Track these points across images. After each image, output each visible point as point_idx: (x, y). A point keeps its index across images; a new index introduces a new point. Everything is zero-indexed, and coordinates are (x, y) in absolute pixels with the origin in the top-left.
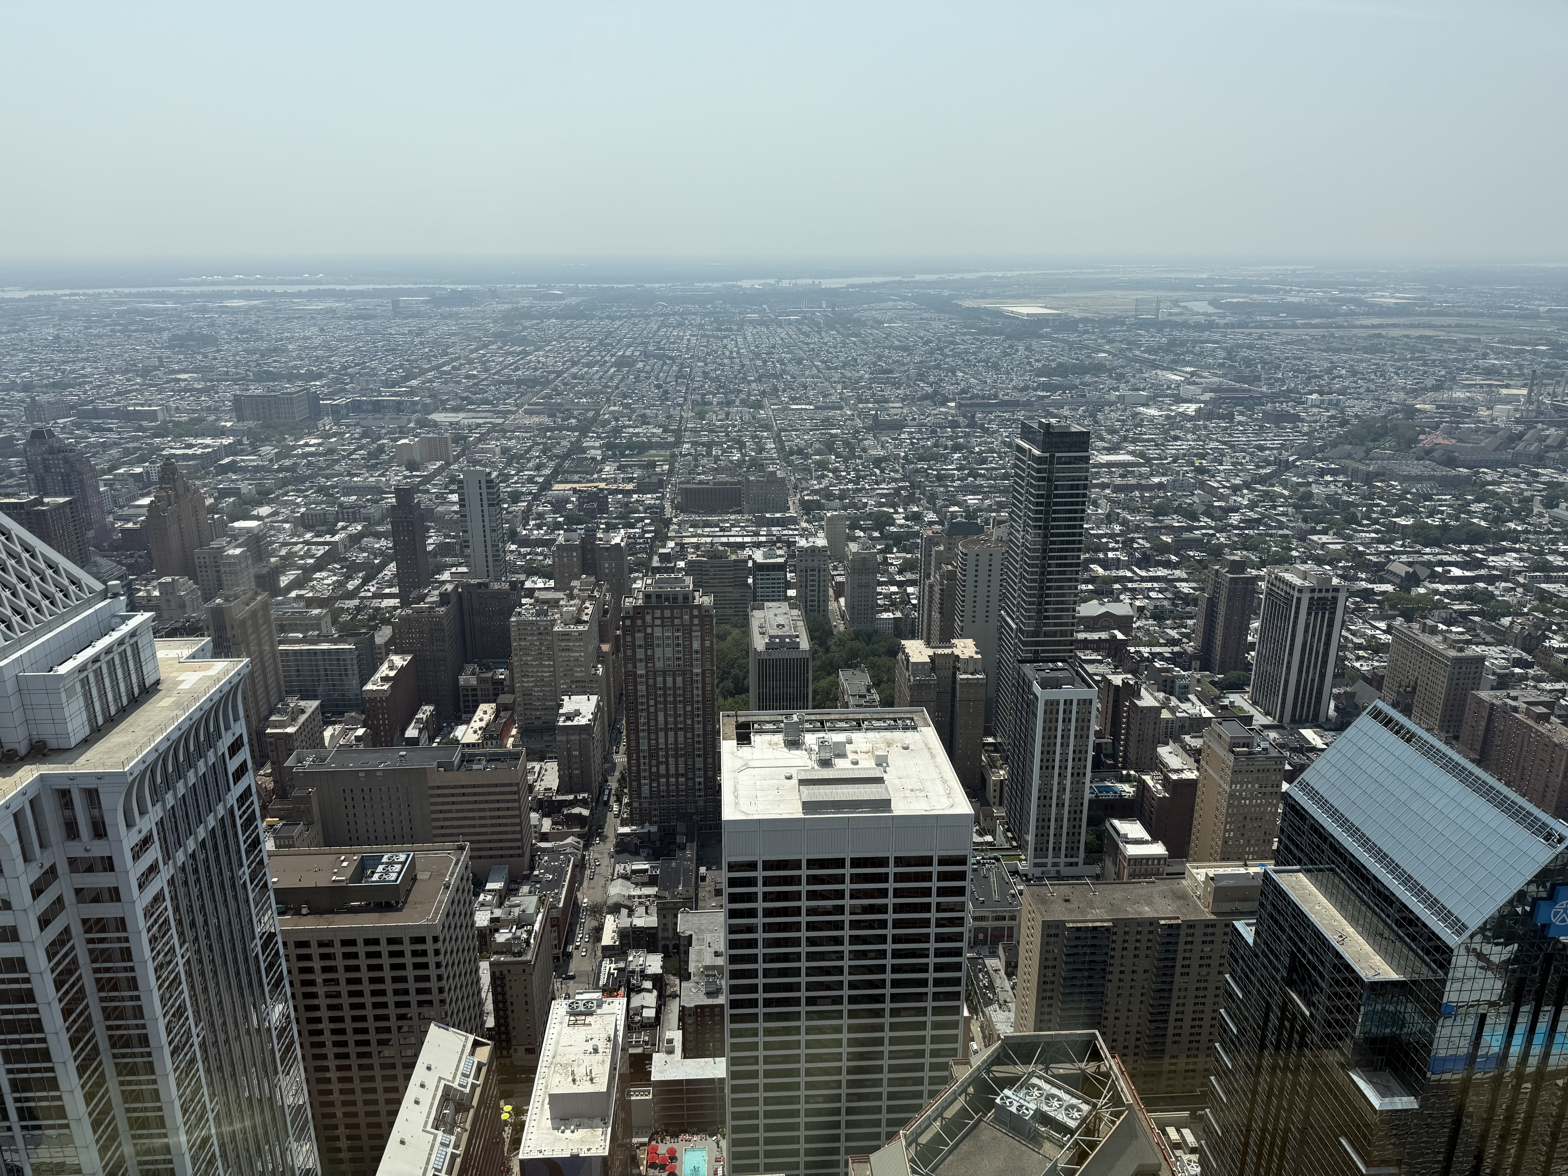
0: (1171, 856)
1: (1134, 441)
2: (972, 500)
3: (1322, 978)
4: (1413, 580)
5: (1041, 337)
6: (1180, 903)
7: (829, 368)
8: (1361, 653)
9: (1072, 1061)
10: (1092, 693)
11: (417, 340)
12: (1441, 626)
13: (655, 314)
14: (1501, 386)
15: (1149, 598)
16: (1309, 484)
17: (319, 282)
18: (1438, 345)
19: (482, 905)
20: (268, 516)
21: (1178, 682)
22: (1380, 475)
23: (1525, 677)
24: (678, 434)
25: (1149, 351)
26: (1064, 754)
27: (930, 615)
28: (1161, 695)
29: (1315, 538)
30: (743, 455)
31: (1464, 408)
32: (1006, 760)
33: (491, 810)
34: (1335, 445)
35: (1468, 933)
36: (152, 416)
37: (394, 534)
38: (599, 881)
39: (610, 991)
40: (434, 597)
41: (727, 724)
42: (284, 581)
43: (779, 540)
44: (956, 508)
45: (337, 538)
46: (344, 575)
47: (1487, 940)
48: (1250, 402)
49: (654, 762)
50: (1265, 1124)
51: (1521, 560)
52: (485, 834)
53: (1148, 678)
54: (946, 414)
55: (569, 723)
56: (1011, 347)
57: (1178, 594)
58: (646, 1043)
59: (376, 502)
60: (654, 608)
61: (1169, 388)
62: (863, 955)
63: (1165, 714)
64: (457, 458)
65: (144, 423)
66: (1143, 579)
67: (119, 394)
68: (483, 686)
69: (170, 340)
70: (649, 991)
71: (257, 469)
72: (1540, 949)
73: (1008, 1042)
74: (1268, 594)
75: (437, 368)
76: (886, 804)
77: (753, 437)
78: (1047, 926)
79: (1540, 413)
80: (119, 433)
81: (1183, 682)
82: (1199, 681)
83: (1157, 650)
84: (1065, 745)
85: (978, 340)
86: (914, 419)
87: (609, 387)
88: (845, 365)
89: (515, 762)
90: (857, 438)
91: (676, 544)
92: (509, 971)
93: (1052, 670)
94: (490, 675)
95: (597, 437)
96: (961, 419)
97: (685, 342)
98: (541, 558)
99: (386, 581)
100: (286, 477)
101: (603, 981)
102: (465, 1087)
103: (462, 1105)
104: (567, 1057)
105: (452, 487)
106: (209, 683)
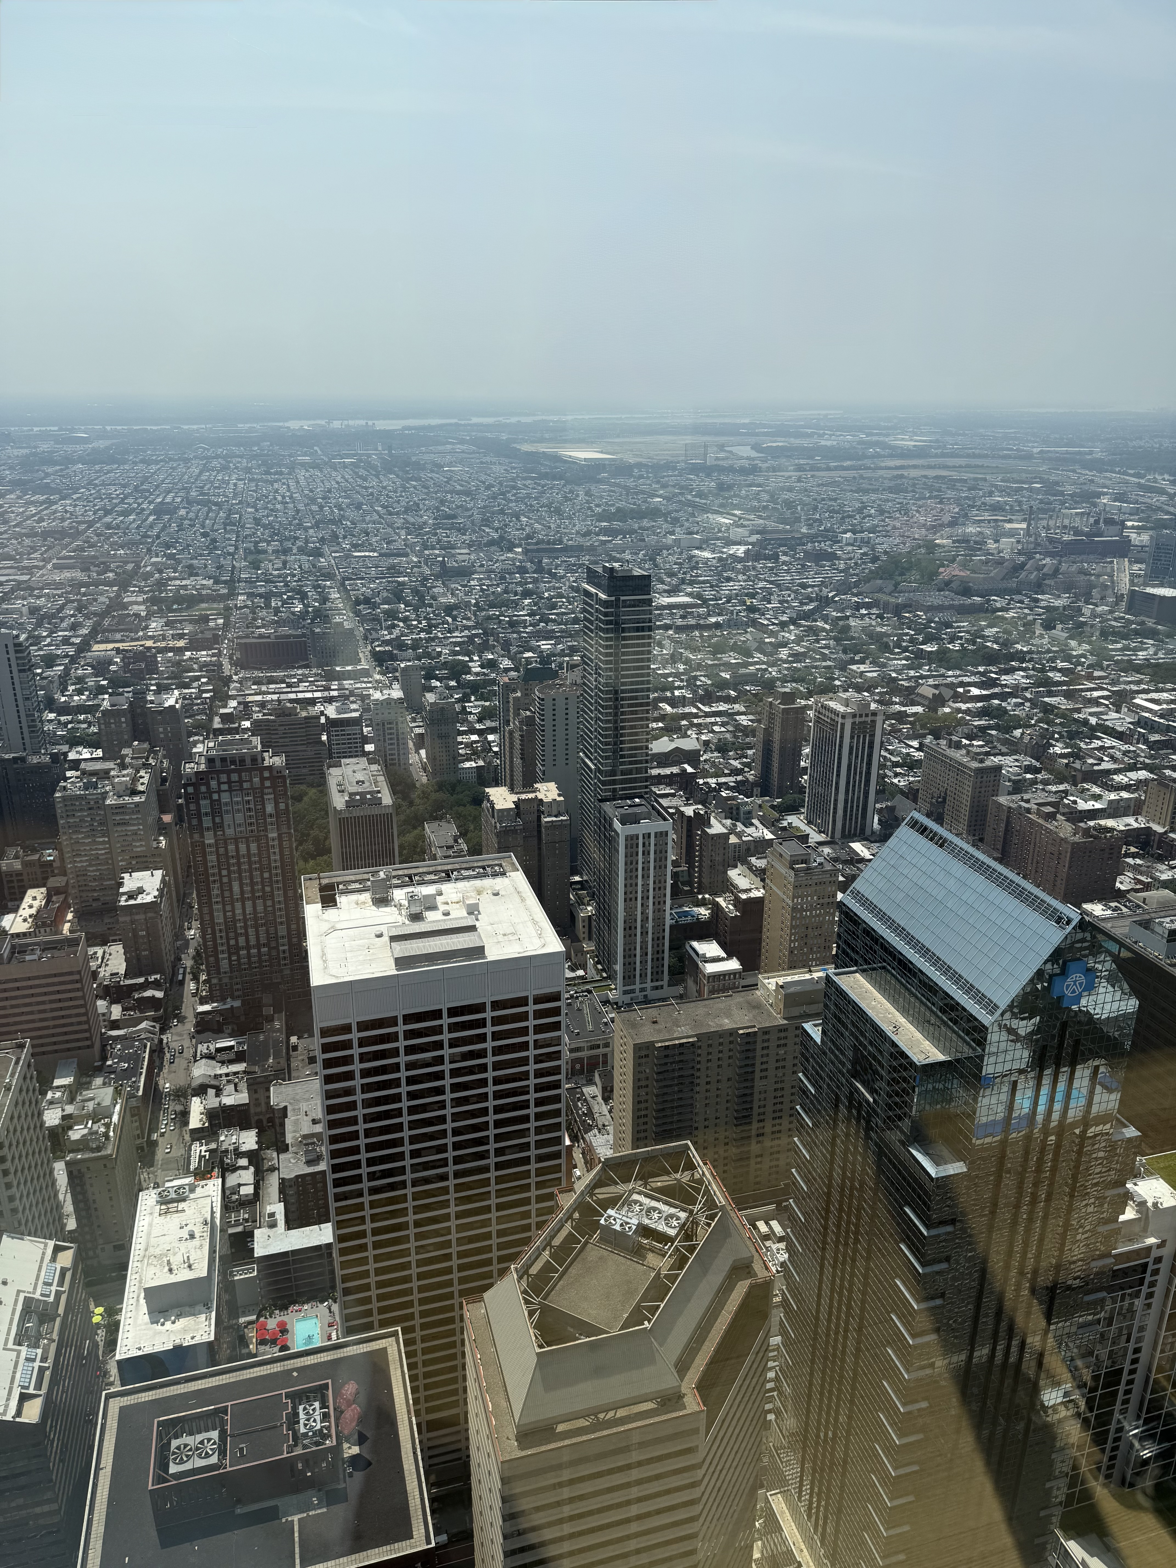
0: (744, 970)
1: (691, 583)
2: (545, 645)
3: (882, 1067)
4: (939, 701)
5: (600, 481)
6: (755, 1012)
7: (390, 514)
8: (898, 770)
9: (668, 1173)
10: (667, 826)
12: (965, 741)
13: (195, 457)
14: (1005, 521)
15: (713, 732)
16: (847, 618)
18: (952, 484)
19: (51, 1103)
21: (743, 809)
22: (907, 607)
23: (1034, 782)
24: (231, 584)
25: (700, 495)
26: (645, 886)
27: (511, 762)
28: (728, 822)
29: (854, 667)
30: (306, 606)
31: (976, 542)
32: (592, 896)
33: (51, 1002)
34: (867, 580)
35: (999, 1012)
38: (180, 1062)
39: (202, 1174)
41: (309, 888)
43: (352, 693)
44: (530, 654)
47: (1014, 1016)
48: (792, 544)
49: (232, 935)
50: (841, 1205)
51: (1027, 677)
52: (47, 1028)
53: (716, 807)
54: (513, 559)
55: (132, 902)
56: (571, 492)
57: (738, 727)
58: (247, 1220)
60: (218, 772)
61: (720, 531)
62: (465, 1101)
63: (733, 839)
66: (707, 715)
68: (29, 870)
70: (245, 1168)
72: (1057, 1018)
73: (610, 1164)
74: (816, 722)
76: (480, 951)
77: (316, 587)
78: (638, 1048)
79: (1037, 544)
81: (747, 808)
82: (760, 806)
83: (723, 780)
84: (646, 877)
85: (539, 485)
86: (482, 566)
87: (149, 537)
88: (407, 510)
89: (74, 949)
90: (425, 586)
91: (239, 703)
92: (88, 1168)
93: (630, 806)
94: (36, 857)
95: (139, 591)
96: (529, 565)
97: (232, 486)
98: (85, 726)
101: (193, 1165)
102: (49, 1296)
103: (46, 1315)
104: (161, 1247)
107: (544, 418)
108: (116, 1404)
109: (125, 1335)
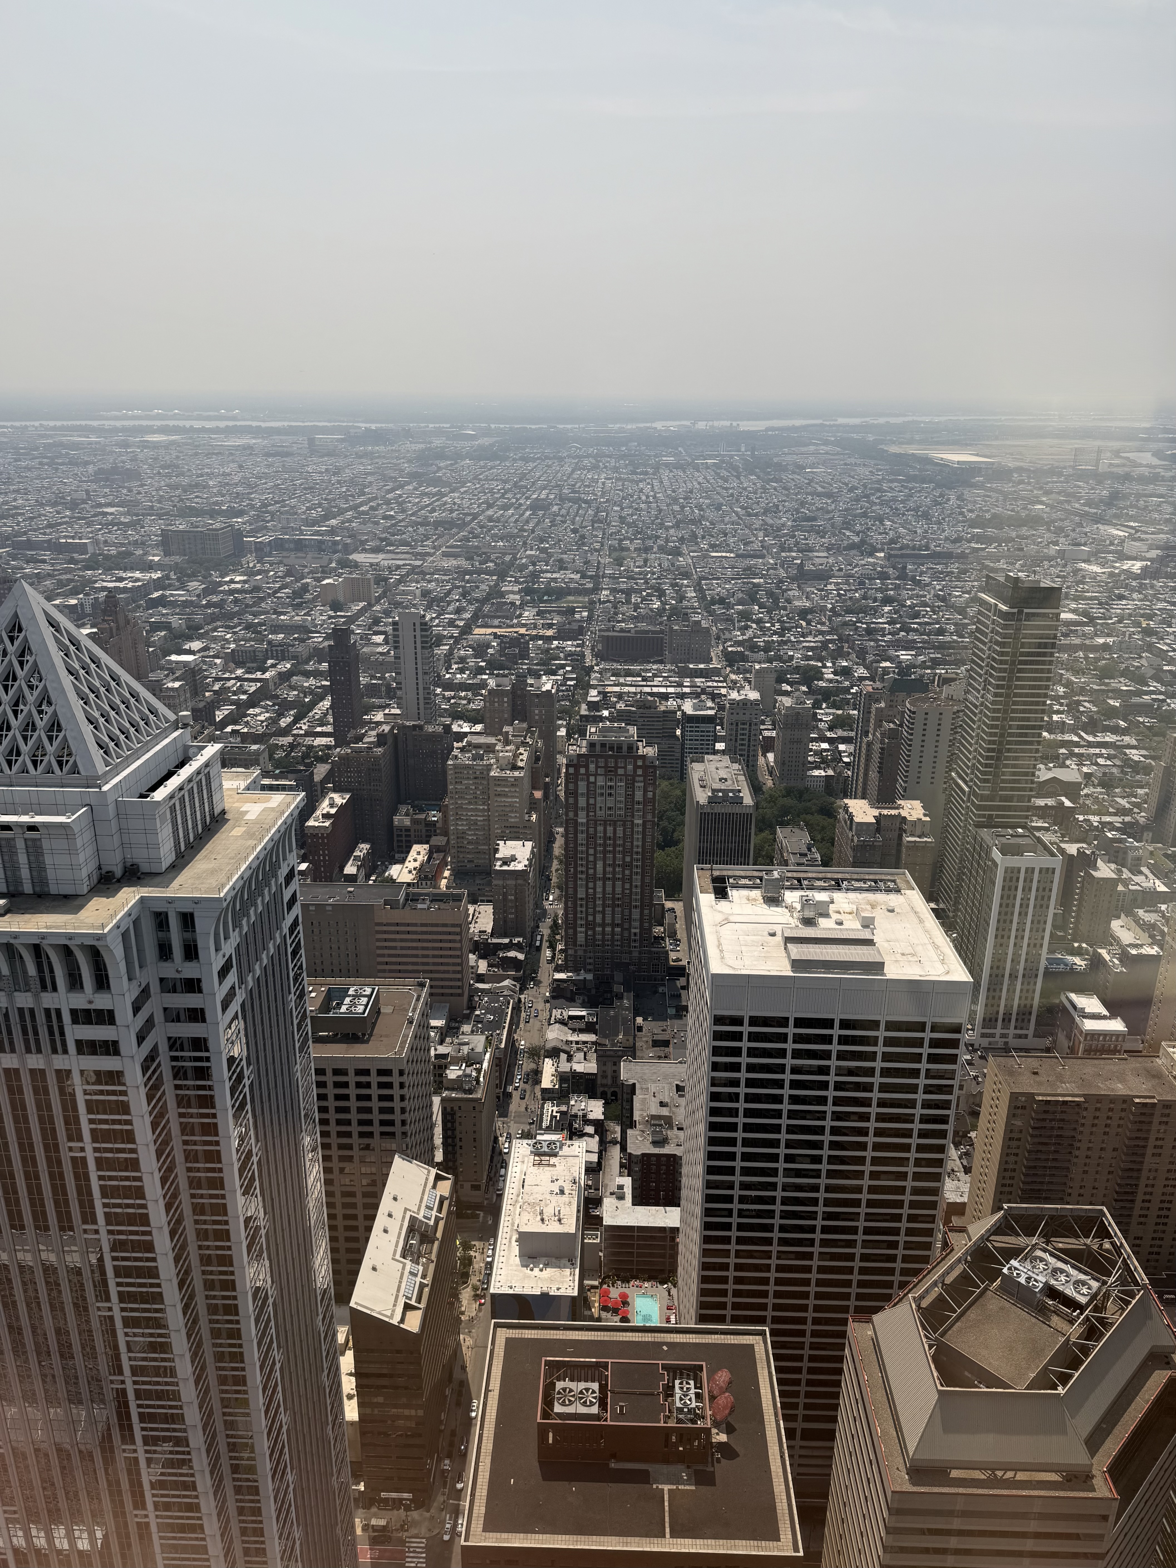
0: (1130, 1033)
1: (1076, 599)
2: (905, 656)
5: (974, 486)
6: (1155, 1082)
7: (749, 515)
9: (1077, 1237)
10: (1054, 862)
11: (334, 479)
13: (569, 456)
15: (1097, 764)
17: (234, 418)
20: (199, 651)
21: (1131, 854)
24: (596, 578)
25: (1089, 504)
26: (1022, 924)
27: (866, 774)
28: (1115, 866)
30: (664, 603)
33: (433, 949)
36: (82, 549)
37: (330, 673)
38: (536, 1024)
40: (371, 737)
41: (700, 877)
42: (219, 715)
43: (703, 692)
44: (888, 664)
45: (267, 675)
46: (276, 712)
49: (591, 911)
52: (441, 972)
53: (1101, 848)
54: (874, 564)
55: (505, 868)
56: (942, 495)
57: (1128, 762)
58: (590, 1187)
59: (302, 641)
60: (597, 757)
61: (1112, 544)
62: (846, 1116)
63: (1120, 887)
64: (378, 600)
65: (75, 555)
66: (1090, 745)
67: (50, 526)
68: (416, 827)
69: (96, 473)
70: (591, 1136)
71: (186, 604)
73: (1011, 1214)
75: (355, 508)
76: (878, 967)
77: (673, 585)
80: (53, 565)
81: (1136, 853)
82: (1151, 853)
83: (1108, 819)
84: (1023, 914)
85: (906, 488)
86: (840, 570)
87: (525, 531)
88: (766, 512)
89: (457, 903)
90: (780, 588)
91: (599, 693)
92: (460, 1108)
93: (1012, 836)
94: (423, 816)
95: (515, 582)
96: (891, 571)
97: (600, 484)
98: (465, 702)
99: (318, 720)
100: (214, 613)
101: (546, 1123)
102: (429, 1219)
103: (427, 1236)
104: (535, 1196)
105: (376, 628)
106: (273, 815)
107: (915, 418)
108: (503, 1335)
109: (499, 1272)
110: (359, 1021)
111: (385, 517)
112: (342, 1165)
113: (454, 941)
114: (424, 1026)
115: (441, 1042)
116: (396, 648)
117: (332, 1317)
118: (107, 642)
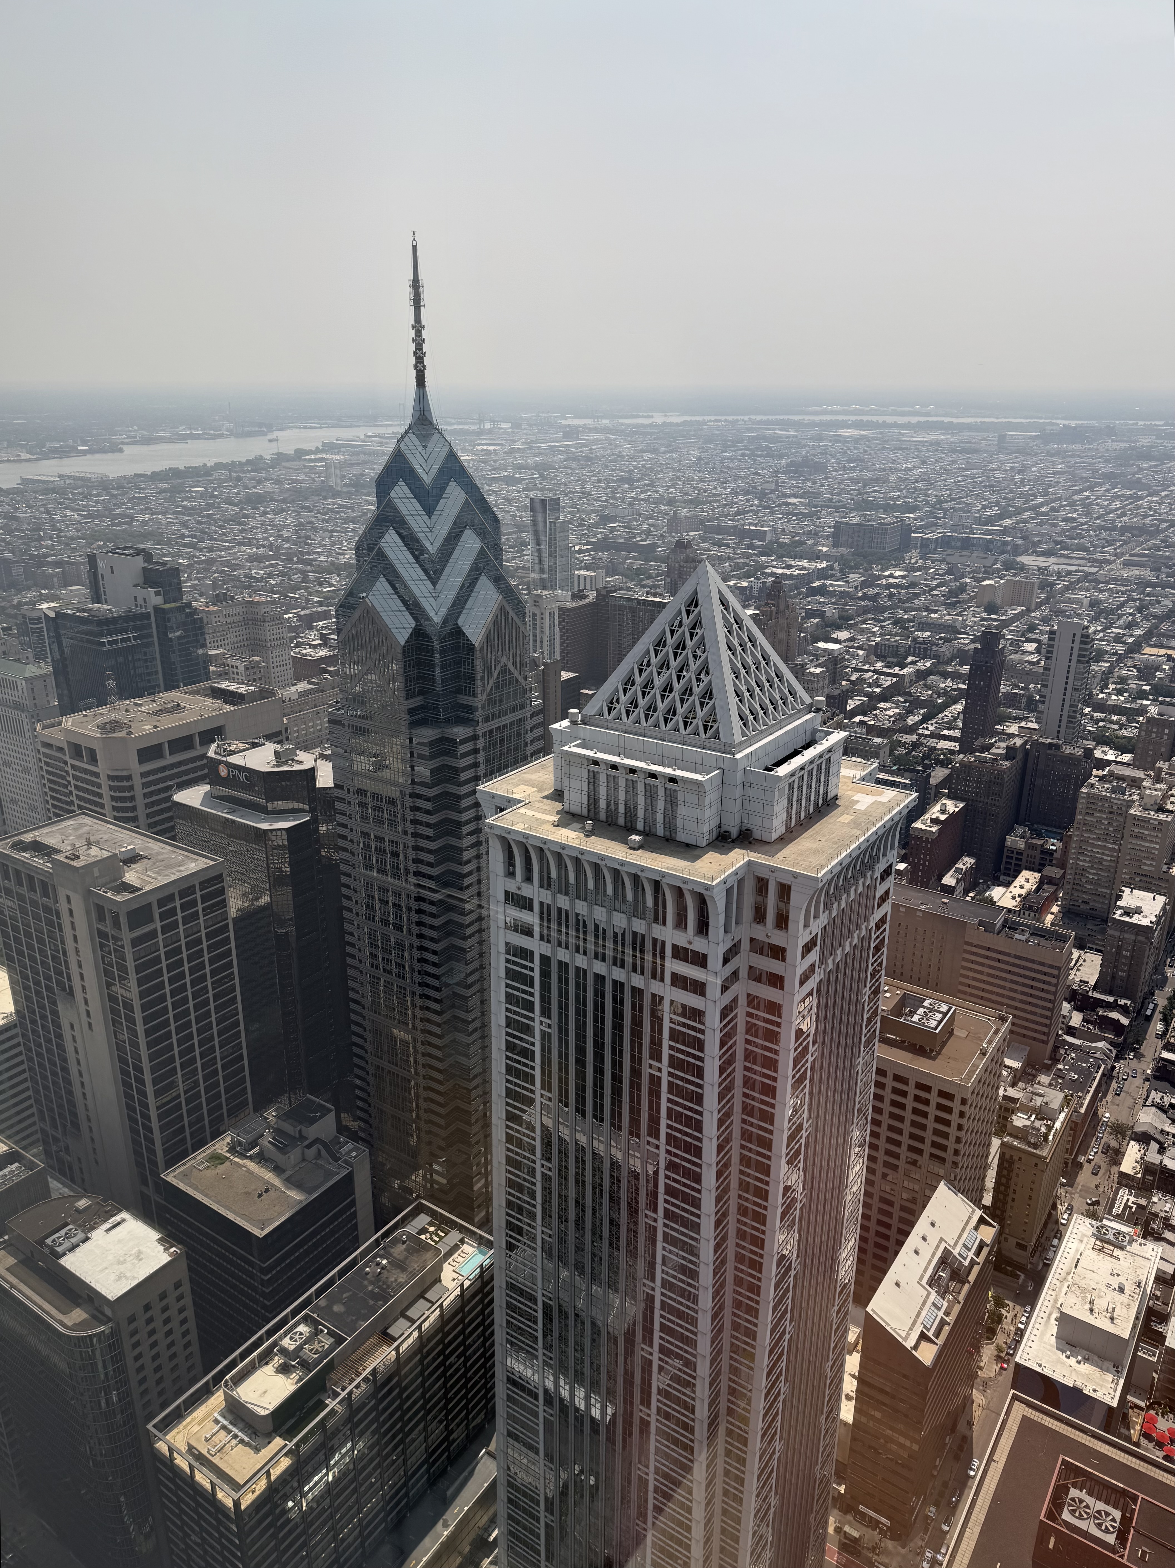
11: (1018, 478)
17: (928, 414)
20: (846, 641)
36: (762, 535)
37: (970, 678)
38: (1128, 1100)
40: (1000, 748)
42: (851, 705)
45: (905, 671)
46: (906, 709)
55: (1126, 919)
58: (1157, 1298)
59: (948, 641)
64: (1039, 606)
65: (755, 542)
67: (739, 513)
68: (1030, 852)
69: (788, 465)
70: (1171, 1244)
71: (843, 595)
75: (1034, 508)
80: (734, 549)
89: (1061, 944)
92: (1020, 1159)
94: (1040, 842)
98: (1116, 727)
99: (946, 723)
100: (867, 606)
101: (1117, 1209)
102: (965, 1259)
103: (958, 1275)
104: (1088, 1282)
105: (1029, 635)
106: (882, 810)
108: (1020, 1410)
109: (1030, 1343)
110: (929, 1035)
111: (1066, 520)
112: (886, 1171)
113: (1049, 983)
114: (997, 1062)
115: (1013, 1085)
116: (1047, 658)
117: (847, 1313)
118: (765, 624)
